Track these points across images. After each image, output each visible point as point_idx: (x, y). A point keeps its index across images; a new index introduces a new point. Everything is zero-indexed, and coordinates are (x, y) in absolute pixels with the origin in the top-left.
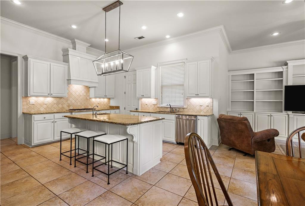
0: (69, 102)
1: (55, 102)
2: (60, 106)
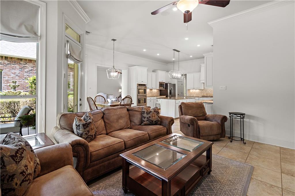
0: (207, 92)
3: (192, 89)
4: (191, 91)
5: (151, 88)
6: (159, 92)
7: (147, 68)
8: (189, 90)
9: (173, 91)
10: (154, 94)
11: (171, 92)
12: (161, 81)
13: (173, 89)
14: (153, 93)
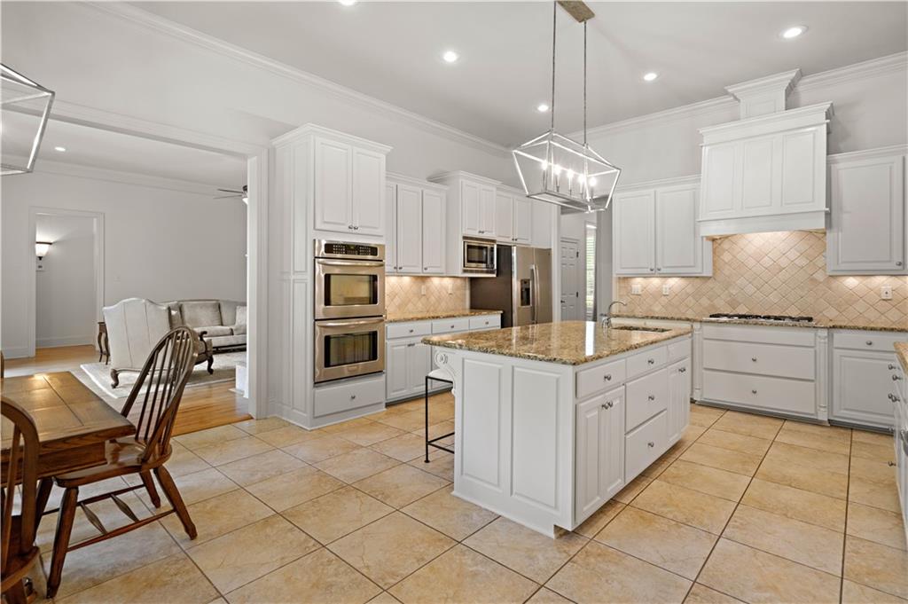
0: (734, 292)
1: (690, 290)
2: (705, 301)
3: (645, 276)
4: (638, 284)
5: (419, 271)
6: (468, 293)
7: (388, 149)
8: (625, 279)
9: (536, 287)
10: (439, 300)
11: (528, 290)
12: (475, 234)
13: (537, 274)
14: (433, 299)
